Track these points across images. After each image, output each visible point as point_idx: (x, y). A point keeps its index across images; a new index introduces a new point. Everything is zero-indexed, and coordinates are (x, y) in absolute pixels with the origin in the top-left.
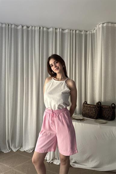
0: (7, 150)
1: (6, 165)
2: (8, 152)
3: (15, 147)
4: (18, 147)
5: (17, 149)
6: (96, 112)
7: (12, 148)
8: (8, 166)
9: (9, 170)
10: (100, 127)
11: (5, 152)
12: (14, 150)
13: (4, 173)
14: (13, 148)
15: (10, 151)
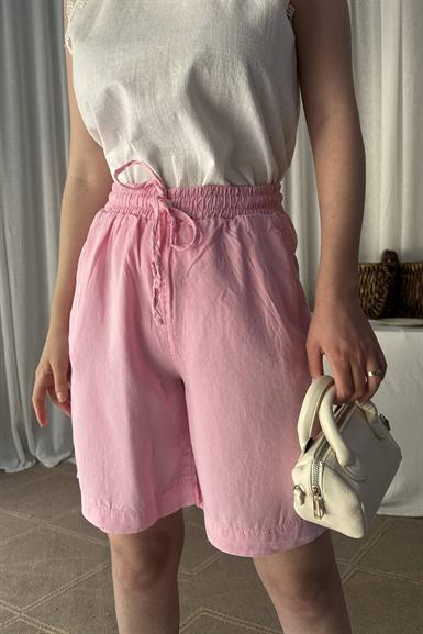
0: (19, 462)
1: (15, 514)
2: (21, 468)
3: (50, 452)
4: (60, 452)
5: (59, 459)
6: (380, 287)
7: (38, 454)
8: (26, 518)
9: (31, 530)
10: (407, 337)
11: (8, 470)
12: (48, 463)
13: (9, 540)
14: (43, 456)
15: (29, 465)
